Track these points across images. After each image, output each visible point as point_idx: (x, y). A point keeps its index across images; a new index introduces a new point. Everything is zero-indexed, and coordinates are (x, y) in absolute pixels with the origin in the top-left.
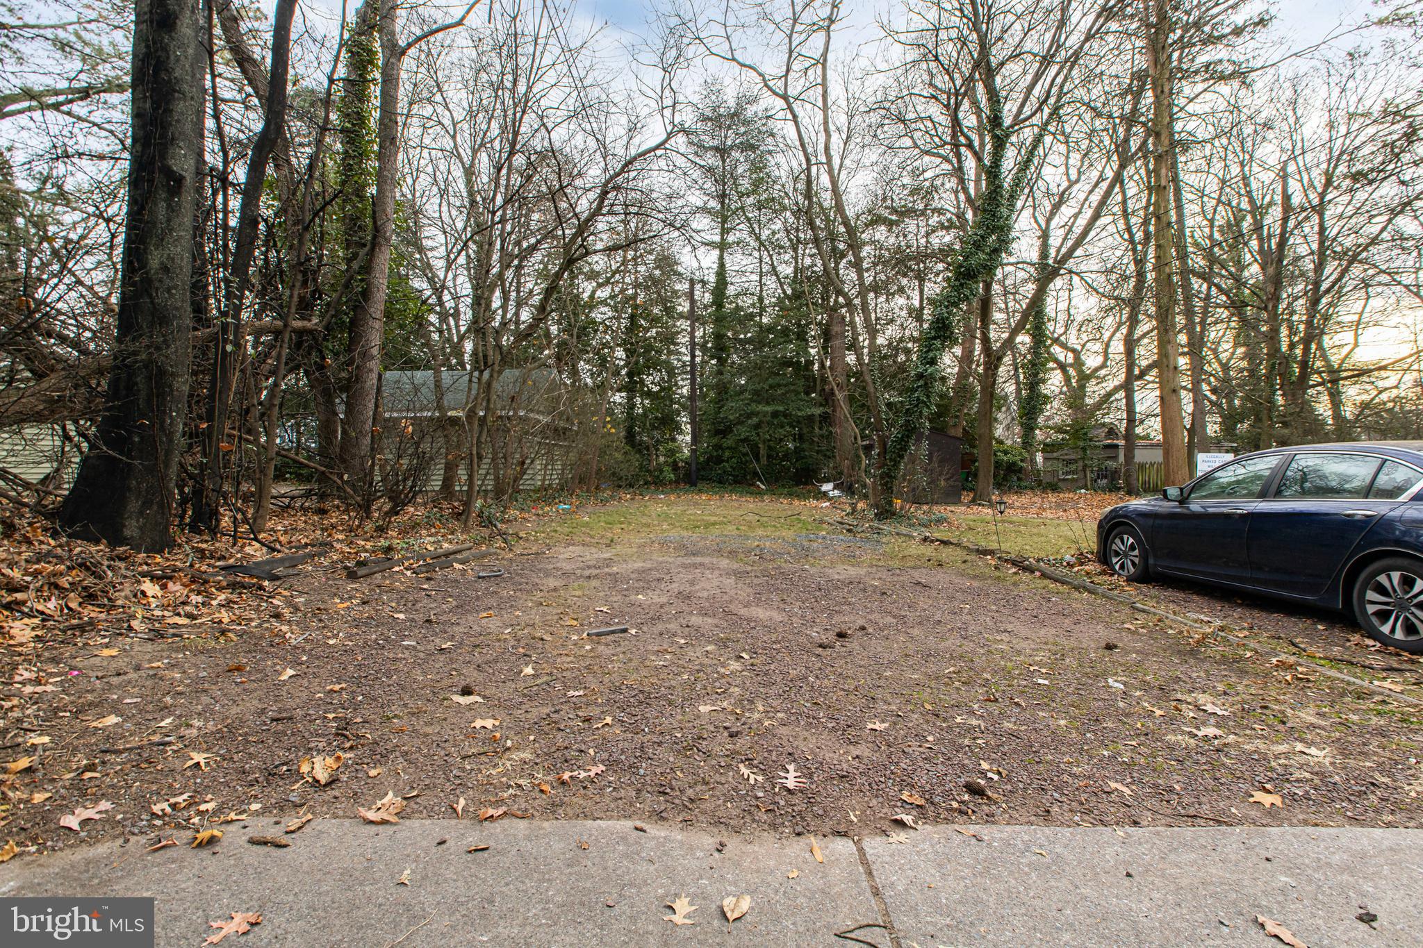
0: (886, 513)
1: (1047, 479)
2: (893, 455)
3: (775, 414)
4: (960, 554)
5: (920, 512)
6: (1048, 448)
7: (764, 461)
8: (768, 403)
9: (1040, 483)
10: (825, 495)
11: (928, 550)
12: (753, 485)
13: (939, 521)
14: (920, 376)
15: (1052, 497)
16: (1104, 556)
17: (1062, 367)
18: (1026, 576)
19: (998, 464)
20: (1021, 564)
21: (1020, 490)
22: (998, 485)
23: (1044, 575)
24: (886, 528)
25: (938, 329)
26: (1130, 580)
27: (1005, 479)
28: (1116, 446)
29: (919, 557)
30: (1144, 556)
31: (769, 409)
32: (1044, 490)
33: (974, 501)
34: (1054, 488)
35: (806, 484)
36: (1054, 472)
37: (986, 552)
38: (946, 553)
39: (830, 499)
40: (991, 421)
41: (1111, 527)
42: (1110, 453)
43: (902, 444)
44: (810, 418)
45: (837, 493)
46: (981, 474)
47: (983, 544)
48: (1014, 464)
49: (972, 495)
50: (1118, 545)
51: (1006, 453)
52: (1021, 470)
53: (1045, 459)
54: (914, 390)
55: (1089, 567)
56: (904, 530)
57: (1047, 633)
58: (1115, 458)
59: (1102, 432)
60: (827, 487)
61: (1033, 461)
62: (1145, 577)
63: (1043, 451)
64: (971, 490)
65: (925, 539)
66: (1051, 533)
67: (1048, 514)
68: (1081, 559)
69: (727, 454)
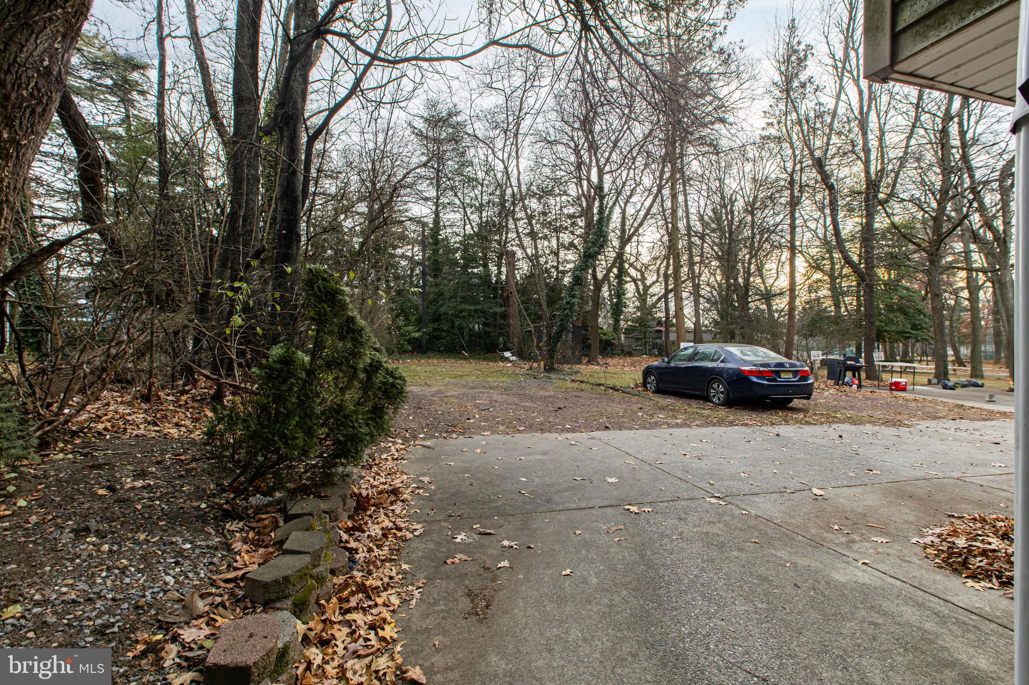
0: (549, 369)
1: (626, 349)
2: (553, 340)
3: (476, 311)
4: (589, 386)
5: (566, 367)
6: (628, 331)
7: (467, 338)
8: (470, 304)
9: (623, 351)
10: (507, 360)
11: (576, 385)
12: (460, 353)
13: (577, 372)
14: (568, 303)
15: (629, 360)
16: (644, 384)
17: (634, 280)
18: (616, 393)
19: (601, 341)
20: (614, 389)
21: (612, 356)
22: (601, 353)
23: (623, 392)
24: (552, 376)
25: (576, 281)
26: (653, 393)
27: (605, 349)
28: (660, 331)
29: (572, 388)
30: (657, 383)
31: (472, 308)
32: (625, 356)
33: (589, 362)
34: (630, 354)
35: (492, 352)
36: (630, 346)
37: (600, 385)
38: (583, 386)
39: (511, 362)
40: (597, 316)
41: (647, 372)
42: (658, 335)
43: (559, 334)
44: (495, 314)
45: (514, 358)
46: (592, 347)
47: (598, 382)
48: (609, 341)
49: (587, 359)
50: (649, 380)
51: (605, 334)
52: (612, 344)
53: (626, 337)
54: (565, 309)
55: (640, 389)
56: (562, 377)
57: (624, 406)
58: (661, 338)
59: (654, 323)
60: (507, 354)
61: (619, 338)
62: (658, 391)
63: (624, 333)
64: (587, 356)
65: (573, 381)
66: (627, 377)
67: (627, 369)
68: (637, 386)
69: (444, 334)
